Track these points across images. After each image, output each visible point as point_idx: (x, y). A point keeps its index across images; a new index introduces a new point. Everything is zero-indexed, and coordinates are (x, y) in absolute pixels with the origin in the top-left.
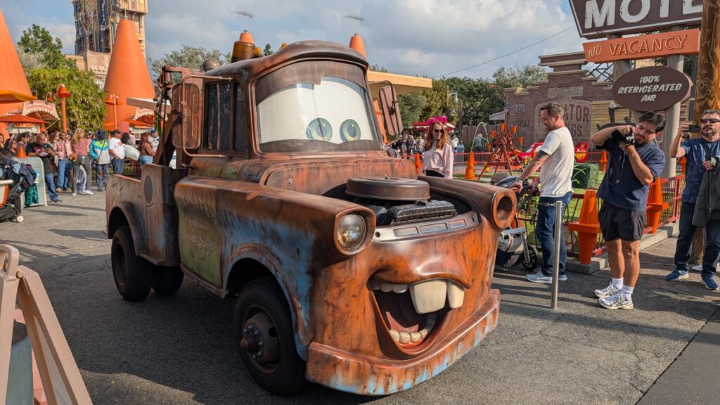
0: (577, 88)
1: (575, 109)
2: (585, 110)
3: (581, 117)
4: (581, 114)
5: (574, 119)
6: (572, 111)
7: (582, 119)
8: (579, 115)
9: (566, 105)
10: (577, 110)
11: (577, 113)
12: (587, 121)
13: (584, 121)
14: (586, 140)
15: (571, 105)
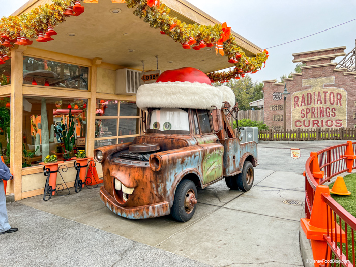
0: (330, 77)
1: (328, 95)
2: (337, 95)
3: (334, 101)
4: (334, 99)
5: (328, 103)
6: (325, 96)
7: (335, 102)
8: (332, 100)
9: (319, 92)
10: (330, 96)
11: (330, 98)
12: (341, 104)
13: (337, 105)
14: (341, 120)
15: (324, 92)
